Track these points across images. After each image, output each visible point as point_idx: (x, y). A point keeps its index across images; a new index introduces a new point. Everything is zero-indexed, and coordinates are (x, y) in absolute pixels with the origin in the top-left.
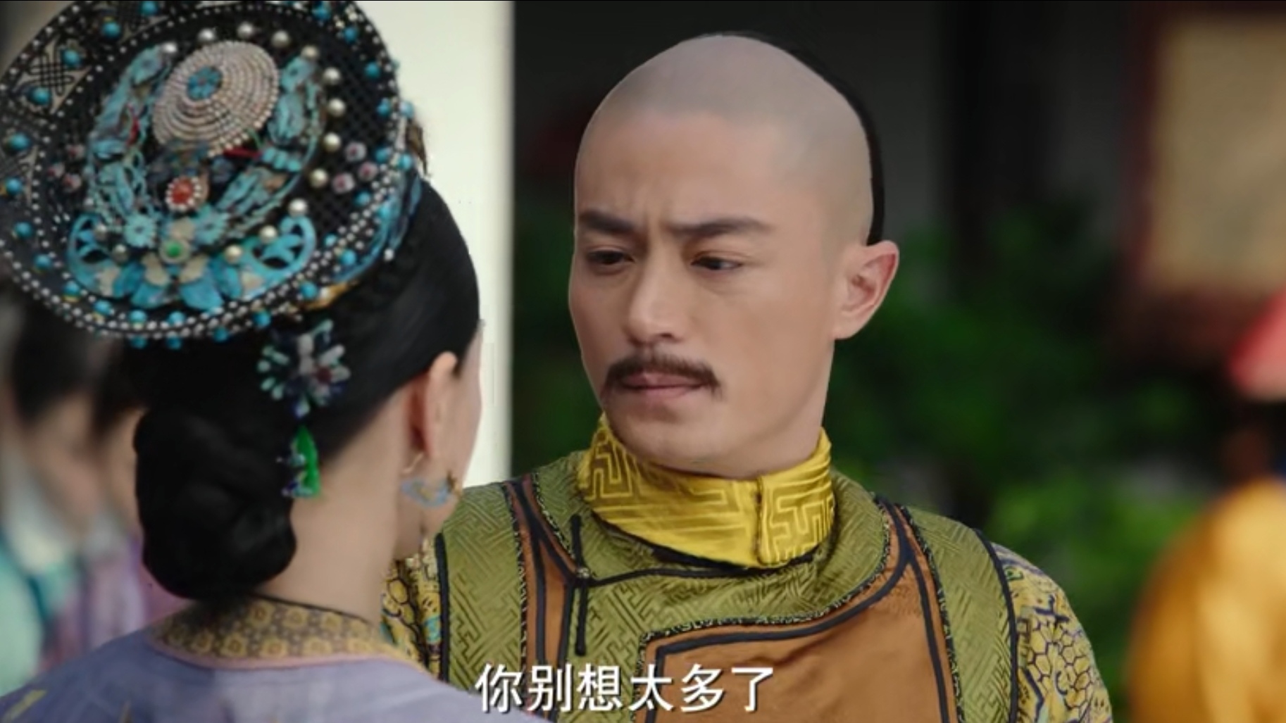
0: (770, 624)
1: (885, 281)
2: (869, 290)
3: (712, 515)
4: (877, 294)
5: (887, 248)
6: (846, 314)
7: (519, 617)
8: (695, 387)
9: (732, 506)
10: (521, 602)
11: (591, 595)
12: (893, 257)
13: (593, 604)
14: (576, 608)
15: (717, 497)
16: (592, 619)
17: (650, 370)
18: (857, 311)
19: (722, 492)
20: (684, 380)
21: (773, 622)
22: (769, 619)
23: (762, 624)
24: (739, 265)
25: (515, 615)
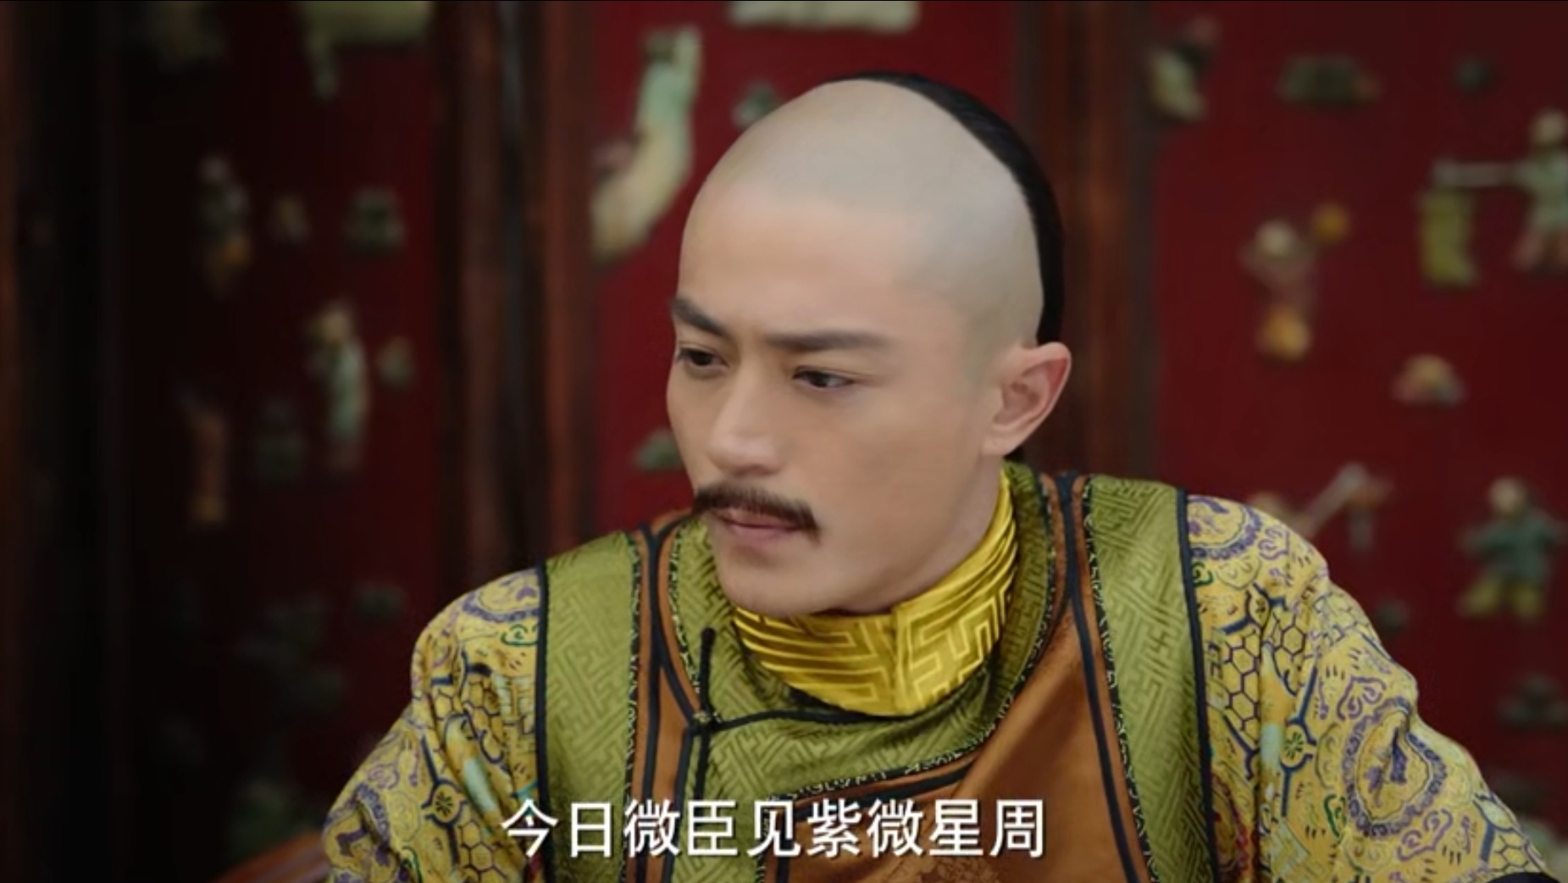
0: (922, 771)
1: (1054, 387)
2: (1033, 399)
3: (841, 659)
4: (1043, 403)
5: (1056, 350)
6: (999, 428)
7: (623, 777)
8: (790, 530)
9: (862, 648)
10: (627, 756)
11: (713, 742)
12: (1064, 361)
13: (716, 754)
14: (694, 761)
15: (844, 640)
16: (713, 775)
17: (736, 506)
18: (1016, 424)
19: (847, 634)
20: (774, 520)
21: (925, 768)
22: (922, 765)
23: (913, 773)
24: (850, 382)
25: (619, 774)
